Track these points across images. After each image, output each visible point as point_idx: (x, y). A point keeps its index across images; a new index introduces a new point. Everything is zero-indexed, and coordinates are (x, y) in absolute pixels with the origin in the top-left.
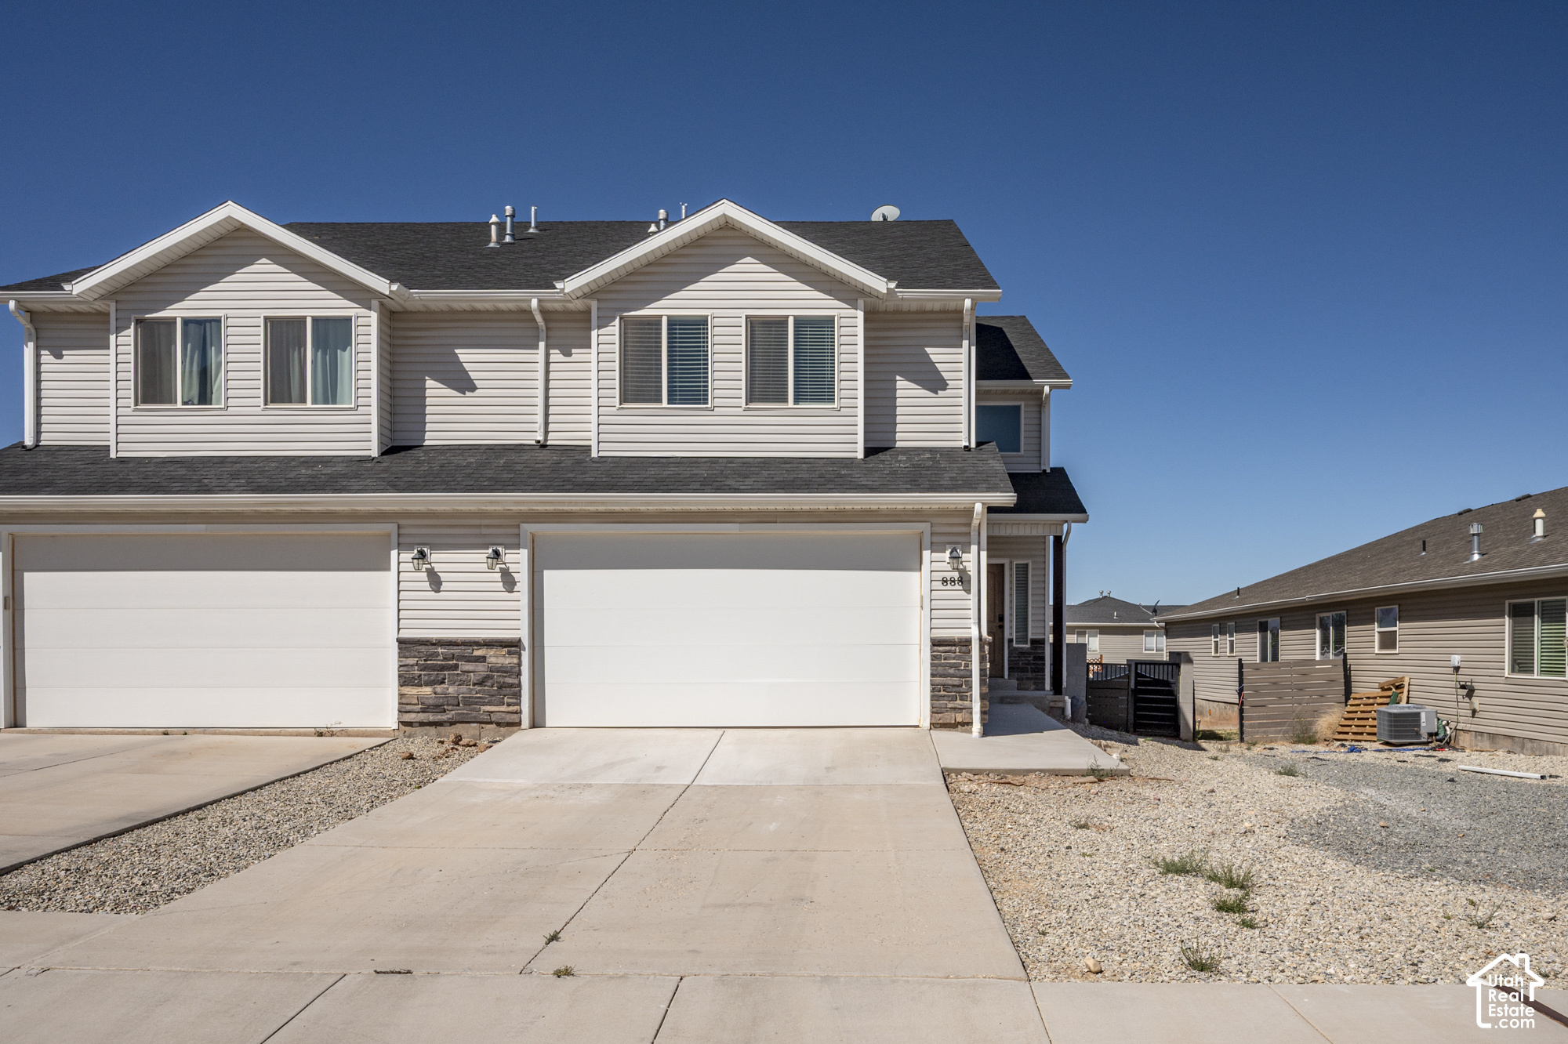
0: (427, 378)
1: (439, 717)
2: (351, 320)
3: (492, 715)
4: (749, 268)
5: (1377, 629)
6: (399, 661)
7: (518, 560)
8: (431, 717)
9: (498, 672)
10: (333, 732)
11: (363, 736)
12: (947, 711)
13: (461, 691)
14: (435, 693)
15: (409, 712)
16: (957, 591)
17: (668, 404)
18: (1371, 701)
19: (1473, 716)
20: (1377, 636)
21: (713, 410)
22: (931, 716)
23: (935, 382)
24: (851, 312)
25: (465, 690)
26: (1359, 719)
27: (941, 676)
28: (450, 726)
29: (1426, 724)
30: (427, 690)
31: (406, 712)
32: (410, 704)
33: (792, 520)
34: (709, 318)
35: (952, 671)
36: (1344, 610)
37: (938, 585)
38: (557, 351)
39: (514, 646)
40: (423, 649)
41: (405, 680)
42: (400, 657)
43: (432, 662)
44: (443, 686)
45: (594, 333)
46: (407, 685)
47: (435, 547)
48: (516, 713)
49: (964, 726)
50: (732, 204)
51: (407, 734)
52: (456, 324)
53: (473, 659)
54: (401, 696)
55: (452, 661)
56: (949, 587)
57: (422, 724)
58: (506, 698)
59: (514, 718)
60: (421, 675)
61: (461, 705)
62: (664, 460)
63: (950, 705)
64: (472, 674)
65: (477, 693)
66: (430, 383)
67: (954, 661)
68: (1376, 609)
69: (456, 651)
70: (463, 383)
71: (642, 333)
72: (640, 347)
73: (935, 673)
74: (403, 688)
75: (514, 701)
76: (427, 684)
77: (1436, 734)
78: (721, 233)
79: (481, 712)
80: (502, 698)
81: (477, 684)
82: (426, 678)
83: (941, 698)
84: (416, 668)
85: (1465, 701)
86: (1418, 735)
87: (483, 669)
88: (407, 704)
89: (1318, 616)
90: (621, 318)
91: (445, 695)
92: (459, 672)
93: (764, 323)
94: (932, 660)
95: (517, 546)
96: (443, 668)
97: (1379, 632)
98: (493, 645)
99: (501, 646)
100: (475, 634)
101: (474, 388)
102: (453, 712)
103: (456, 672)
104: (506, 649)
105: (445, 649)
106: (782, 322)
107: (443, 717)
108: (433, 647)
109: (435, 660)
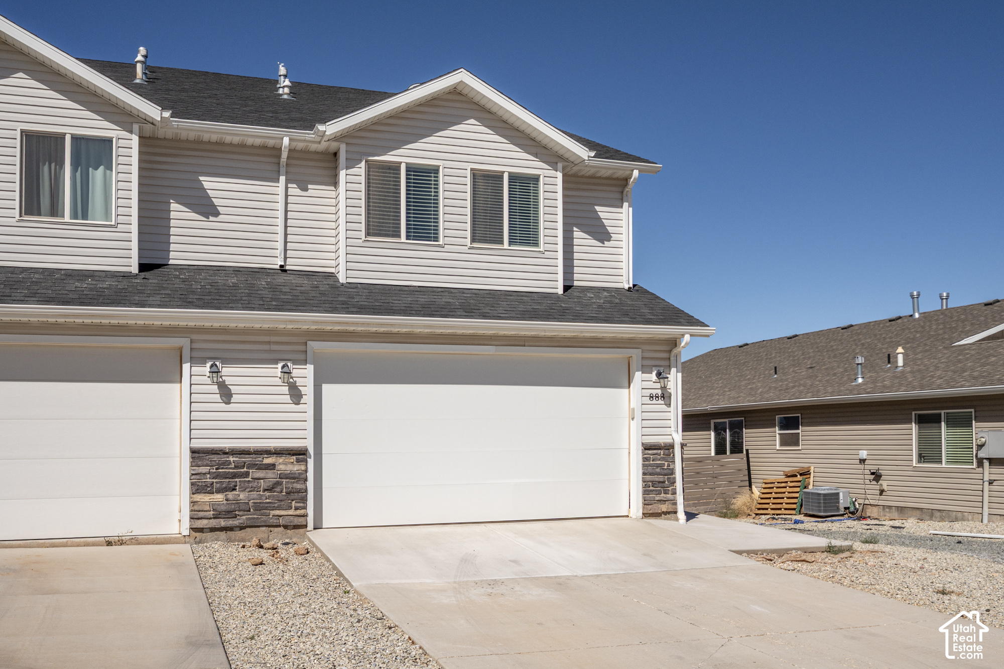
0: (171, 201)
1: (231, 522)
2: (112, 141)
3: (281, 519)
4: (471, 129)
5: (777, 432)
6: (191, 470)
7: (305, 375)
8: (223, 523)
9: (286, 479)
10: (122, 540)
11: (153, 544)
12: (655, 503)
13: (252, 497)
14: (227, 500)
15: (201, 518)
16: (660, 405)
17: (407, 239)
18: (783, 485)
19: (881, 494)
20: (778, 437)
21: (444, 247)
22: (644, 508)
23: (602, 234)
24: (552, 173)
25: (255, 496)
26: (774, 498)
27: (650, 475)
28: (240, 530)
29: (843, 502)
30: (219, 497)
31: (198, 519)
32: (202, 511)
33: (537, 344)
34: (441, 167)
35: (658, 470)
36: (743, 417)
37: (647, 400)
38: (295, 186)
39: (300, 454)
40: (215, 458)
41: (197, 488)
42: (192, 466)
43: (223, 470)
44: (234, 492)
45: (342, 173)
46: (200, 493)
47: (226, 361)
48: (303, 516)
49: (666, 515)
50: (468, 73)
51: (197, 540)
52: (200, 154)
53: (263, 467)
54: (193, 503)
55: (243, 469)
56: (654, 402)
57: (213, 530)
58: (294, 502)
59: (301, 521)
60: (213, 483)
61: (252, 510)
62: (406, 288)
63: (657, 498)
64: (262, 481)
65: (266, 499)
66: (174, 206)
67: (659, 462)
68: (777, 416)
69: (247, 459)
70: (207, 209)
71: (384, 176)
72: (382, 188)
73: (646, 472)
74: (195, 496)
75: (302, 505)
76: (219, 491)
77: (848, 508)
78: (450, 97)
79: (271, 516)
80: (290, 502)
81: (267, 490)
82: (218, 485)
83: (651, 493)
84: (208, 476)
85: (872, 483)
86: (838, 509)
87: (273, 476)
88: (199, 511)
89: (712, 422)
90: (366, 161)
91: (237, 501)
92: (250, 479)
93: (484, 177)
94: (644, 461)
95: (305, 362)
96: (234, 476)
97: (779, 434)
98: (282, 454)
99: (289, 454)
100: (268, 443)
101: (217, 214)
102: (244, 517)
103: (247, 479)
104: (294, 457)
105: (237, 457)
106: (498, 177)
107: (235, 522)
108: (225, 456)
109: (226, 468)
